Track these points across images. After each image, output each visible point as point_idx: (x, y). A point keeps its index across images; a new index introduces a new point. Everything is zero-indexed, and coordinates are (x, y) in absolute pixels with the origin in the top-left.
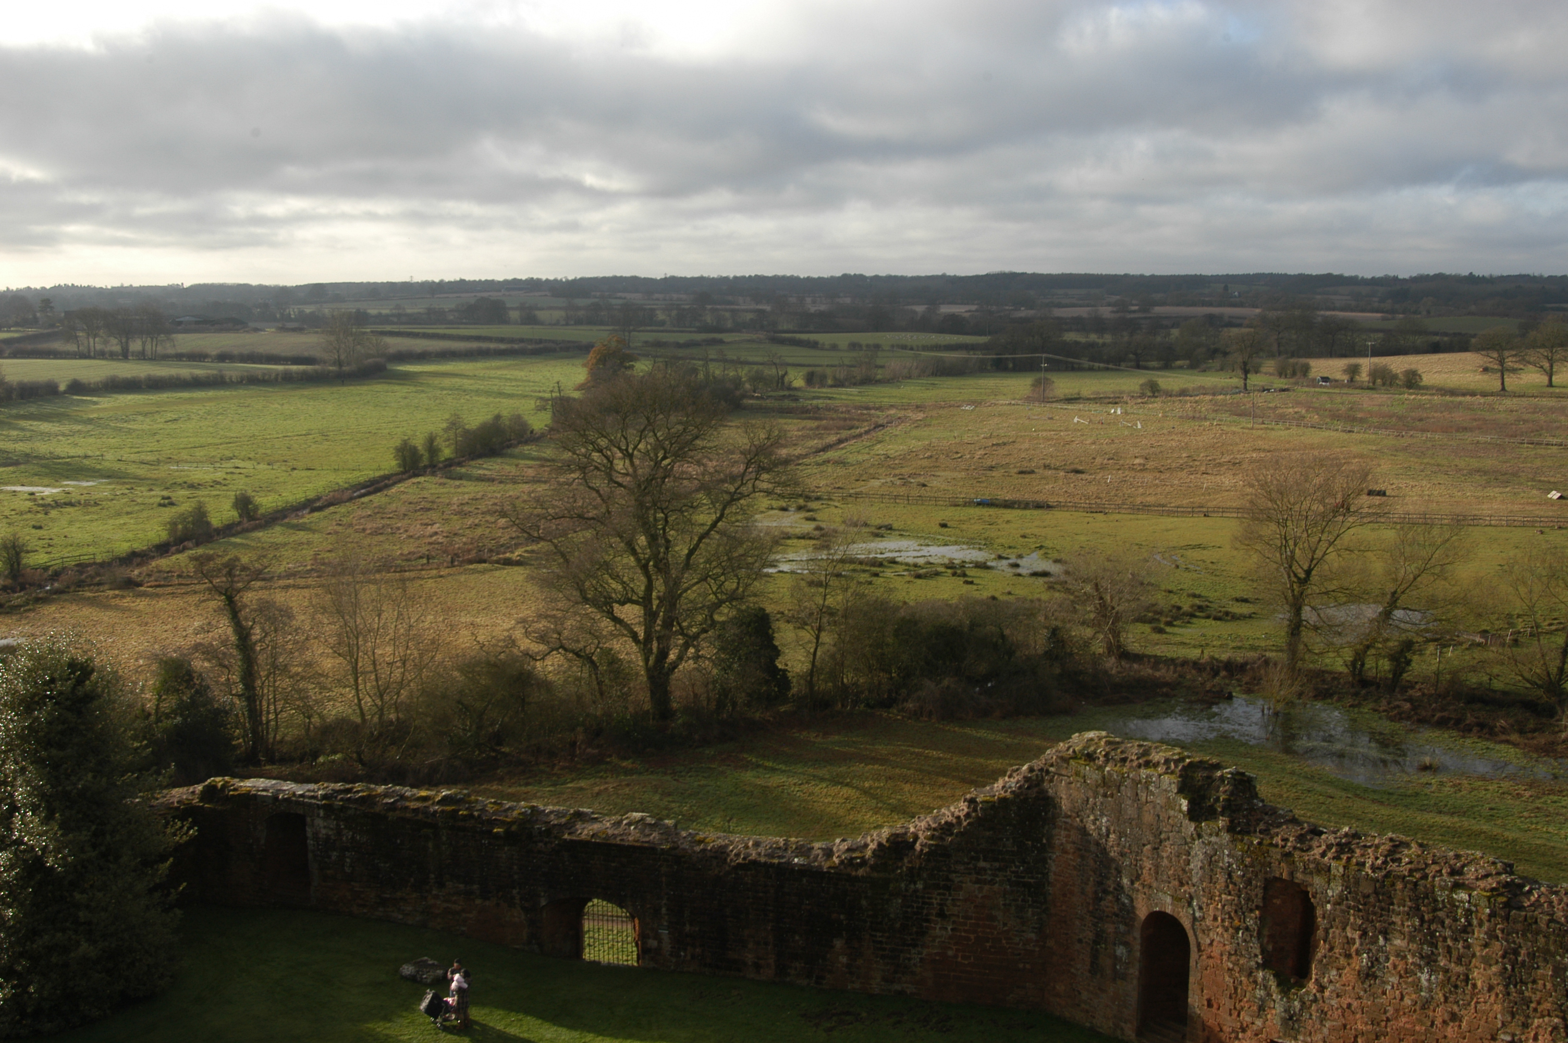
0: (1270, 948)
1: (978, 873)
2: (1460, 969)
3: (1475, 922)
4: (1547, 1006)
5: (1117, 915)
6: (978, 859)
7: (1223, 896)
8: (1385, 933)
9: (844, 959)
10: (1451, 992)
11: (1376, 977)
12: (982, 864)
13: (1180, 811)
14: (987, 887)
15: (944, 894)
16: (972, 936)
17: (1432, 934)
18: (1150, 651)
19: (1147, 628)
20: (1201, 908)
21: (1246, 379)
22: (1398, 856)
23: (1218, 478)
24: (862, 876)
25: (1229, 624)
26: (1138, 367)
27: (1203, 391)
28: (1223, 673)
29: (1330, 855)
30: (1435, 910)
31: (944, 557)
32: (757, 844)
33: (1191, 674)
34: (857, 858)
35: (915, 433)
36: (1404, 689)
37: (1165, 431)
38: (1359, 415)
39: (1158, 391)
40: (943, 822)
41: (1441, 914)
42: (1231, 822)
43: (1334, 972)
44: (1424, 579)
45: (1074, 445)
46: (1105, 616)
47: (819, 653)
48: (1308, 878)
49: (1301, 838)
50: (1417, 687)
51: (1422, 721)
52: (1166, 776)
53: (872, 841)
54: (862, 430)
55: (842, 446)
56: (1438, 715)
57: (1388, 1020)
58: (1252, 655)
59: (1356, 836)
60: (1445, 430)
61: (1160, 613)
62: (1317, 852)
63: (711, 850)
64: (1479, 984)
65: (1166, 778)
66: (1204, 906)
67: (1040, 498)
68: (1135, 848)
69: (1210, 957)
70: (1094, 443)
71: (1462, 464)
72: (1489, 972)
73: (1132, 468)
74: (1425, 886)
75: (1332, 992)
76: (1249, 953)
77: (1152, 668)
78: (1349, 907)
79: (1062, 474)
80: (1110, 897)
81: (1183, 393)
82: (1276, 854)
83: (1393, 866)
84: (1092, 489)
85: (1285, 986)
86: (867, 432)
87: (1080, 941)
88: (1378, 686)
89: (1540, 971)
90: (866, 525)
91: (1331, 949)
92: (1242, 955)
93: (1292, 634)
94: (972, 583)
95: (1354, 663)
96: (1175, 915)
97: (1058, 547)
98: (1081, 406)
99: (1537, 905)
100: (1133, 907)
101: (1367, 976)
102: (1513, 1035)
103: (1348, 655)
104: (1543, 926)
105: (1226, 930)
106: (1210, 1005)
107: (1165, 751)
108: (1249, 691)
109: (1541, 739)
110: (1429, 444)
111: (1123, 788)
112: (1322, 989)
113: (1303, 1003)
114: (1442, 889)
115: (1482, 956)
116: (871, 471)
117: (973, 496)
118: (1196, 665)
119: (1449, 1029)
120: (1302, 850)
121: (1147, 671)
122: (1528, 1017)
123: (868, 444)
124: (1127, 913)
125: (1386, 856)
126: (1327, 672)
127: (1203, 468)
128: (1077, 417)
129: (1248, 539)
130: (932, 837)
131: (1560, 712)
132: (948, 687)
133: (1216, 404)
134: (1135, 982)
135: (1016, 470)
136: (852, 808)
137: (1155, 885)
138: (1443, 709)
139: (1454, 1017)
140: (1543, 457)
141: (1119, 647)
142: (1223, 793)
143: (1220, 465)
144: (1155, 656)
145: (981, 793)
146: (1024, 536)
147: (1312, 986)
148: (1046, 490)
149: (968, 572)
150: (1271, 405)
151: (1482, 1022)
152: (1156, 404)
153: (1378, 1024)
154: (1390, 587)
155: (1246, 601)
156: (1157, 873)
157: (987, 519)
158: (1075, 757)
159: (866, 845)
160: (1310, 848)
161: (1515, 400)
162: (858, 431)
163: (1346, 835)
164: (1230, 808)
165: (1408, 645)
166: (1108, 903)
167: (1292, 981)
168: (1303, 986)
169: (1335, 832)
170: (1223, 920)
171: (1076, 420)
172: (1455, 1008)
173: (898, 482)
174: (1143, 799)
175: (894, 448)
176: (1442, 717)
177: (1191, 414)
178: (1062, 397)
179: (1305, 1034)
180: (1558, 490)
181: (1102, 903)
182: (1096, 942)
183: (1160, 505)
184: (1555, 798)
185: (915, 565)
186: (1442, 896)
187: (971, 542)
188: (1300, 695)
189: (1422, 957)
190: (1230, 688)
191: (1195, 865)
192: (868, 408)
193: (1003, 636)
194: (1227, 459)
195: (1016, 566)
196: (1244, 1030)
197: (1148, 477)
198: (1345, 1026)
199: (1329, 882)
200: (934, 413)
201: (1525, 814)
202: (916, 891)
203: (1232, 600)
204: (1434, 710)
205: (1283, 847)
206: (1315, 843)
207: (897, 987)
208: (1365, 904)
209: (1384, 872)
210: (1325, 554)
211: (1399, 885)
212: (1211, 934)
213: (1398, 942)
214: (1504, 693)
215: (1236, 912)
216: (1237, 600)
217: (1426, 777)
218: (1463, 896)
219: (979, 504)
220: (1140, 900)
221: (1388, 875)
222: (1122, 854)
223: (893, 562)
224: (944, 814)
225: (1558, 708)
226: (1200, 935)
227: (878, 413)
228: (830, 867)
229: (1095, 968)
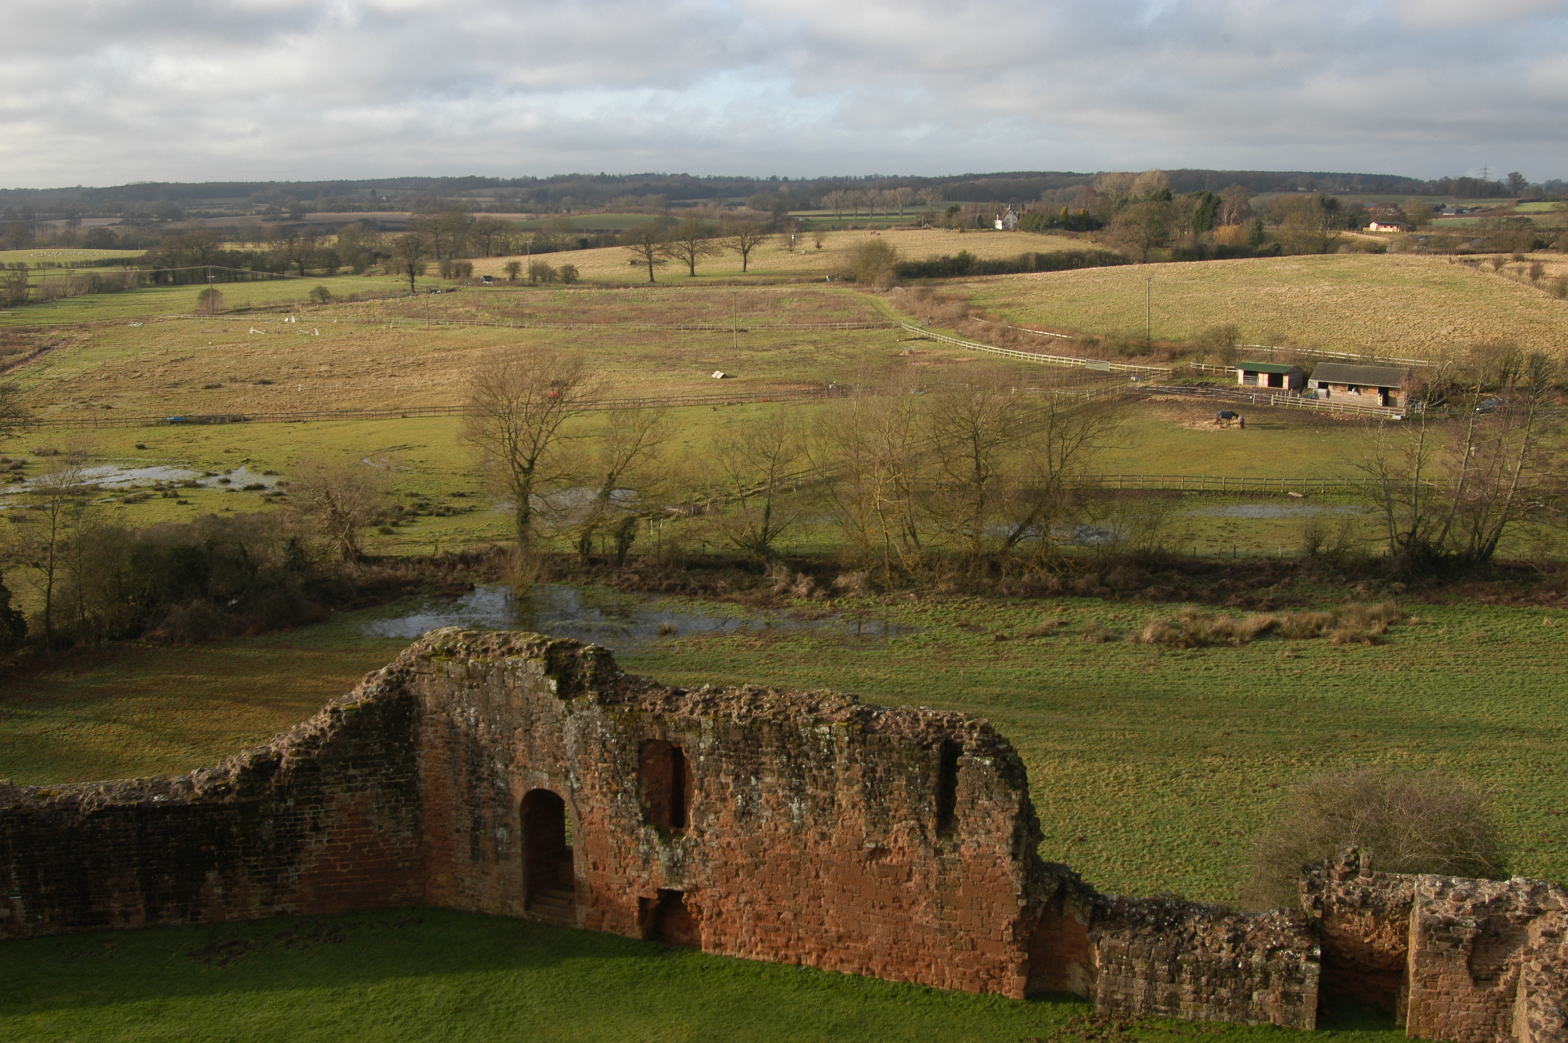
0: (648, 805)
1: (349, 782)
2: (826, 794)
3: (836, 750)
4: (904, 811)
5: (494, 800)
6: (347, 768)
7: (600, 765)
8: (756, 773)
9: (219, 891)
10: (819, 815)
11: (750, 814)
12: (352, 772)
13: (550, 691)
14: (359, 794)
15: (316, 808)
16: (349, 844)
17: (799, 767)
18: (384, 552)
19: (375, 530)
20: (578, 780)
21: (413, 281)
22: (759, 703)
23: (407, 379)
24: (230, 803)
25: (452, 519)
26: (303, 274)
27: (372, 295)
28: (460, 566)
29: (697, 711)
30: (800, 745)
31: (149, 479)
32: (109, 789)
33: (430, 570)
34: (220, 786)
35: (84, 354)
36: (629, 563)
37: (344, 337)
38: (527, 311)
39: (329, 297)
40: (307, 736)
41: (805, 748)
42: (601, 694)
43: (712, 817)
44: (638, 458)
45: (255, 357)
46: (342, 523)
47: (54, 591)
48: (681, 735)
49: (667, 700)
50: (640, 559)
51: (651, 590)
52: (533, 661)
53: (234, 766)
54: (27, 354)
55: (8, 372)
56: (665, 583)
57: (765, 850)
58: (484, 546)
59: (717, 691)
60: (608, 320)
61: (384, 514)
62: (685, 710)
63: (59, 803)
64: (844, 803)
65: (532, 663)
66: (581, 777)
67: (235, 411)
68: (506, 733)
69: (591, 823)
70: (275, 353)
71: (630, 352)
72: (852, 792)
73: (319, 375)
74: (790, 726)
75: (711, 834)
76: (630, 813)
77: (392, 568)
78: (721, 756)
79: (250, 386)
80: (485, 784)
81: (353, 298)
82: (647, 718)
83: (756, 713)
84: (284, 399)
85: (666, 838)
86: (33, 356)
87: (458, 831)
88: (606, 564)
89: (896, 783)
90: (56, 453)
91: (707, 796)
92: (622, 816)
93: (523, 522)
94: (185, 503)
95: (582, 543)
96: (553, 790)
97: (265, 460)
98: (253, 317)
99: (886, 726)
100: (509, 789)
101: (743, 814)
102: (877, 842)
103: (577, 537)
104: (895, 744)
105: (605, 795)
106: (595, 867)
107: (525, 637)
108: (489, 581)
109: (758, 594)
110: (596, 335)
111: (489, 677)
112: (702, 833)
113: (685, 850)
114: (805, 725)
115: (845, 779)
116: (47, 396)
117: (163, 415)
118: (434, 562)
119: (821, 848)
120: (671, 711)
121: (388, 572)
122: (888, 824)
123: (37, 368)
124: (503, 798)
125: (749, 705)
126: (556, 555)
127: (389, 371)
128: (253, 327)
129: (474, 435)
130: (298, 753)
131: (769, 568)
132: (197, 610)
133: (387, 307)
134: (519, 860)
135: (202, 385)
136: (128, 745)
137: (529, 765)
138: (668, 577)
139: (824, 836)
140: (699, 340)
141: (356, 551)
142: (587, 669)
143: (405, 366)
144: (391, 557)
145: (342, 702)
146: (227, 452)
147: (691, 833)
148: (238, 403)
149: (180, 493)
150: (441, 306)
151: (849, 837)
152: (329, 310)
153: (757, 856)
154: (607, 469)
155: (462, 495)
156: (531, 753)
157: (185, 437)
158: (435, 653)
159: (227, 772)
160: (678, 709)
161: (664, 290)
162: (22, 356)
163: (709, 691)
164: (597, 682)
165: (630, 522)
166: (484, 791)
167: (672, 831)
168: (683, 835)
169: (697, 690)
170: (601, 787)
171: (252, 331)
172: (825, 828)
173: (80, 406)
174: (511, 685)
175: (68, 371)
176: (669, 585)
177: (366, 319)
178: (232, 308)
179: (689, 877)
180: (721, 370)
181: (477, 790)
182: (474, 829)
183: (356, 410)
184: (782, 644)
185: (122, 490)
186: (805, 732)
187: (174, 462)
188: (537, 579)
189: (791, 789)
190: (469, 580)
191: (569, 740)
192: (27, 331)
193: (244, 552)
194: (411, 360)
195: (227, 481)
196: (630, 885)
197: (338, 383)
198: (726, 863)
199: (700, 736)
200: (100, 332)
201: (762, 661)
202: (287, 809)
203: (449, 495)
204: (660, 579)
205: (653, 710)
206: (681, 703)
207: (277, 908)
208: (736, 750)
209: (750, 720)
210: (546, 443)
211: (766, 729)
212: (591, 802)
213: (768, 780)
214: (718, 557)
215: (613, 777)
216: (454, 495)
217: (668, 641)
218: (824, 729)
219: (173, 422)
220: (516, 781)
221: (754, 721)
222: (494, 741)
223: (96, 489)
224: (305, 729)
225: (767, 566)
226: (580, 805)
227: (38, 334)
228: (194, 800)
229: (476, 854)
